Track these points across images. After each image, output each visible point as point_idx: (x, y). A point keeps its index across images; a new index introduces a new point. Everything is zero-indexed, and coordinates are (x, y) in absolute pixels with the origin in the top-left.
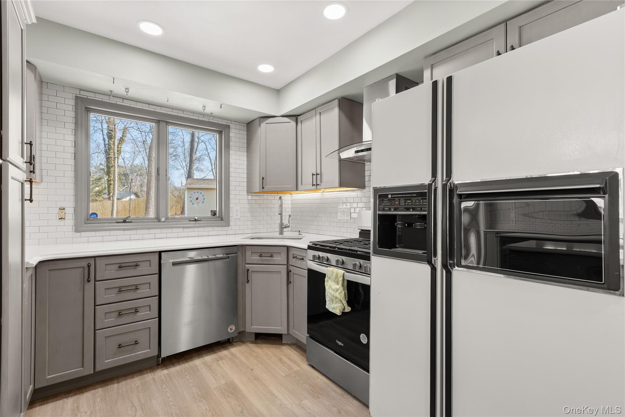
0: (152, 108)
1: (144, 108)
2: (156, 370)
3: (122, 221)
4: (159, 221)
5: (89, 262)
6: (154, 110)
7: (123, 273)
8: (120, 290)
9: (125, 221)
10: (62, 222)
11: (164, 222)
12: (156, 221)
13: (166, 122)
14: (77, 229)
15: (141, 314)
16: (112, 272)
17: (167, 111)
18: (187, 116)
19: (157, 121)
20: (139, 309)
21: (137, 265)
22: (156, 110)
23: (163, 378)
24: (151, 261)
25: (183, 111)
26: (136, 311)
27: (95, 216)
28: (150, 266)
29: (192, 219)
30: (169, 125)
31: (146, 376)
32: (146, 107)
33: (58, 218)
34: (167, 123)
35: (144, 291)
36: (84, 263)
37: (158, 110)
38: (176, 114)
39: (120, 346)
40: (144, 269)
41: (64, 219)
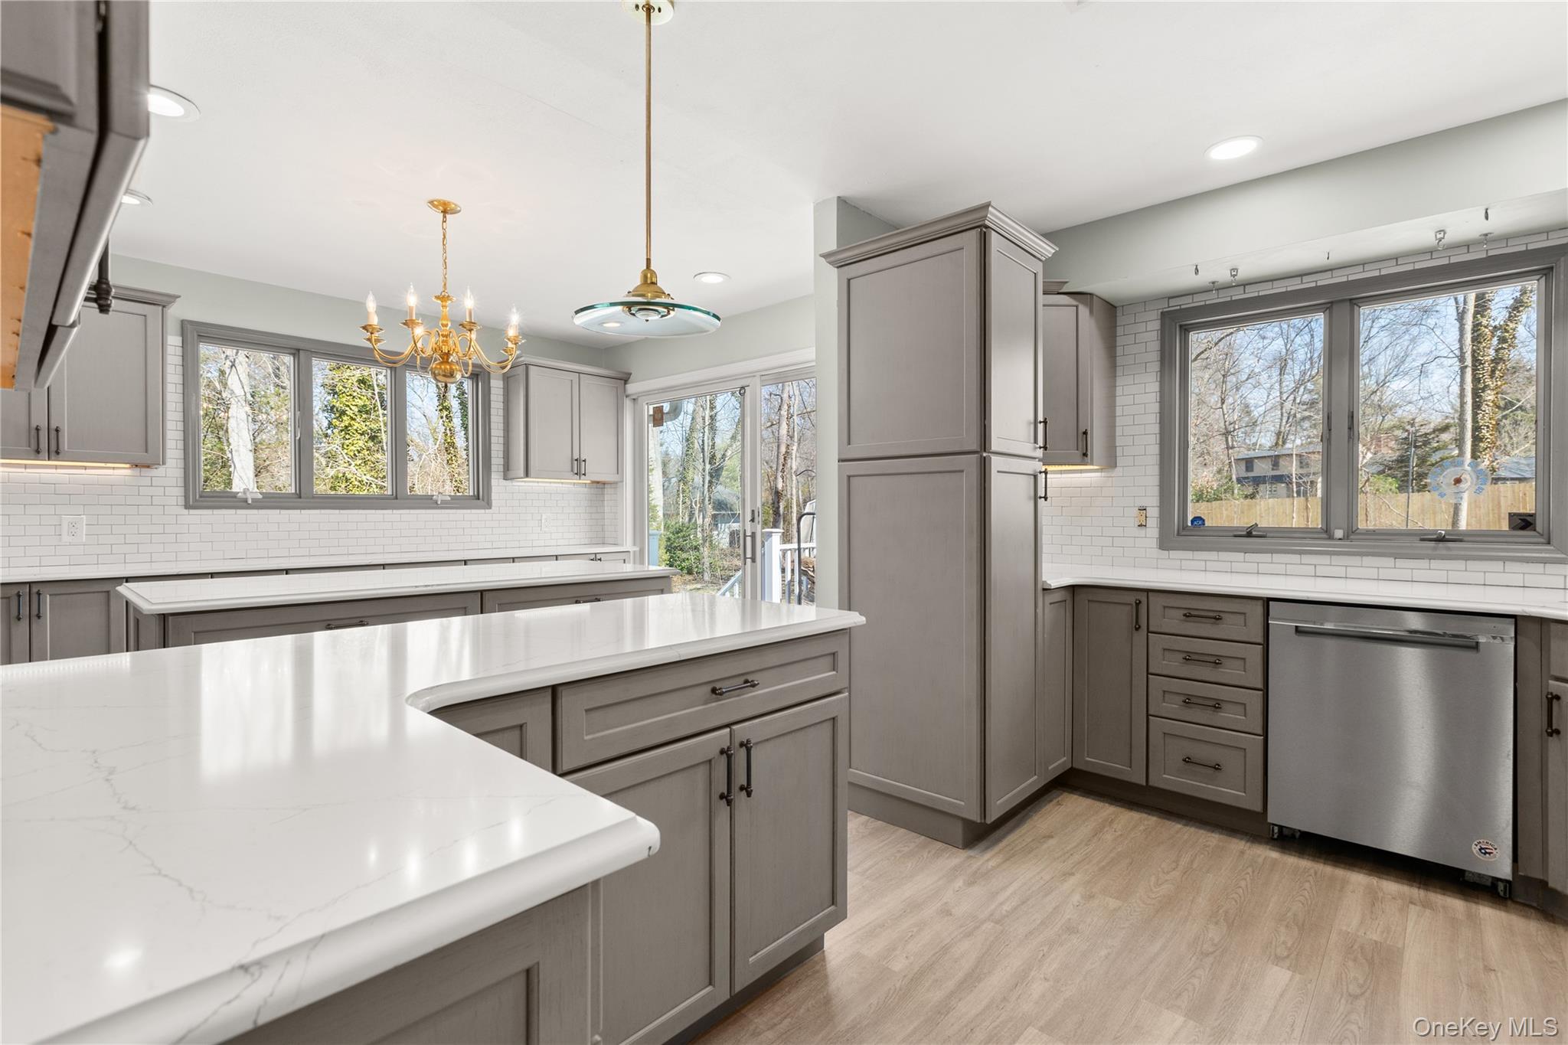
0: (1309, 283)
1: (1289, 289)
2: (1260, 843)
3: (1245, 533)
4: (1331, 537)
5: (1139, 598)
6: (1313, 285)
7: (1192, 628)
8: (1189, 658)
9: (1249, 535)
10: (1142, 532)
11: (1340, 539)
12: (1325, 536)
13: (1351, 300)
14: (1165, 544)
15: (1228, 716)
16: (1173, 621)
17: (1348, 276)
18: (1410, 267)
19: (1329, 305)
20: (1223, 705)
21: (1218, 619)
22: (1319, 283)
23: (1260, 860)
24: (1247, 615)
25: (1397, 259)
26: (1217, 706)
27: (1200, 522)
28: (1245, 626)
29: (1432, 534)
30: (1360, 304)
31: (1235, 841)
32: (1295, 285)
33: (1136, 526)
34: (1354, 302)
35: (1230, 672)
36: (1131, 598)
37: (1325, 280)
38: (1376, 273)
39: (1187, 760)
40: (1230, 628)
41: (1145, 526)
